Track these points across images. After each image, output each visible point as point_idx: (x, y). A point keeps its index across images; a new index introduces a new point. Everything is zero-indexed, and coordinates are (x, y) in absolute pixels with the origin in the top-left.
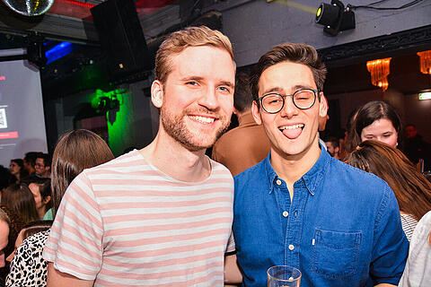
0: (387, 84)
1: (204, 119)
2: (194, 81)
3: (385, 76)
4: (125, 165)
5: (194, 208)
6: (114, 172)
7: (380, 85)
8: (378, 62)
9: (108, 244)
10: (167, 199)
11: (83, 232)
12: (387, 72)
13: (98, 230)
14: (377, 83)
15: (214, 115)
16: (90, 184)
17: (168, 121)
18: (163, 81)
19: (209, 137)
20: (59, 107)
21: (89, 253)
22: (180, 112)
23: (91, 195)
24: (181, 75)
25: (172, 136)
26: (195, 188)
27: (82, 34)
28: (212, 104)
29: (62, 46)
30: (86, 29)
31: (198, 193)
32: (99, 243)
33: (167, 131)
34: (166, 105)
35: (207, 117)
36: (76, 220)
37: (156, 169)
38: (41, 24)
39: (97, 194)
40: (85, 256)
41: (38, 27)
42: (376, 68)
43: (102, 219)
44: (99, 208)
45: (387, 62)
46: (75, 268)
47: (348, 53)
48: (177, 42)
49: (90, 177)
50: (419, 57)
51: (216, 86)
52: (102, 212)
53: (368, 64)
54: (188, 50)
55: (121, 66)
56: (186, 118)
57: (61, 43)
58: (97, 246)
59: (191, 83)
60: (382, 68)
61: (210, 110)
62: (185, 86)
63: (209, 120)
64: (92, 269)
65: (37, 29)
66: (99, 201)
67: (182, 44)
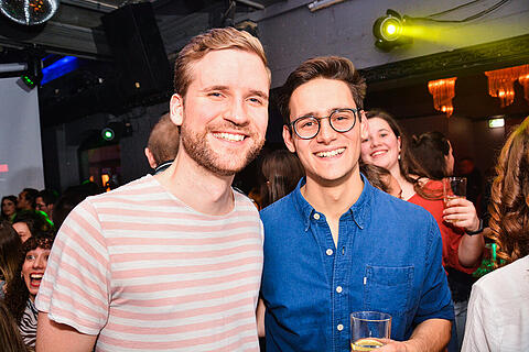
0: (452, 109)
1: (231, 137)
2: (219, 92)
3: (450, 99)
4: (137, 192)
5: (220, 247)
6: (125, 201)
7: (444, 109)
8: (441, 82)
9: (117, 289)
10: (189, 235)
11: (85, 273)
12: (452, 94)
13: (103, 271)
14: (441, 107)
15: (242, 131)
16: (96, 213)
17: (189, 140)
18: (183, 94)
19: (237, 158)
20: (61, 135)
21: (91, 300)
22: (202, 129)
23: (96, 226)
24: (202, 85)
25: (195, 159)
26: (221, 222)
27: (92, 47)
28: (239, 118)
29: (66, 60)
30: (96, 42)
31: (225, 228)
32: (105, 288)
33: (188, 153)
34: (187, 122)
35: (235, 134)
36: (78, 258)
37: (175, 199)
38: (41, 35)
39: (104, 225)
40: (87, 304)
41: (37, 38)
42: (439, 90)
43: (110, 256)
44: (106, 242)
45: (452, 82)
46: (74, 317)
47: (404, 71)
48: (197, 47)
49: (96, 205)
50: (487, 77)
51: (246, 97)
52: (110, 248)
53: (430, 85)
54: (209, 56)
55: (138, 85)
56: (209, 136)
57: (64, 57)
58: (101, 292)
59: (215, 94)
60: (446, 89)
61: (238, 125)
62: (207, 98)
63: (238, 138)
64: (95, 320)
65: (36, 41)
66: (107, 234)
67: (203, 48)
